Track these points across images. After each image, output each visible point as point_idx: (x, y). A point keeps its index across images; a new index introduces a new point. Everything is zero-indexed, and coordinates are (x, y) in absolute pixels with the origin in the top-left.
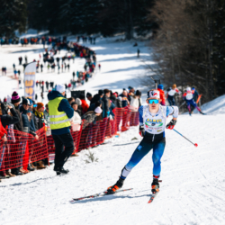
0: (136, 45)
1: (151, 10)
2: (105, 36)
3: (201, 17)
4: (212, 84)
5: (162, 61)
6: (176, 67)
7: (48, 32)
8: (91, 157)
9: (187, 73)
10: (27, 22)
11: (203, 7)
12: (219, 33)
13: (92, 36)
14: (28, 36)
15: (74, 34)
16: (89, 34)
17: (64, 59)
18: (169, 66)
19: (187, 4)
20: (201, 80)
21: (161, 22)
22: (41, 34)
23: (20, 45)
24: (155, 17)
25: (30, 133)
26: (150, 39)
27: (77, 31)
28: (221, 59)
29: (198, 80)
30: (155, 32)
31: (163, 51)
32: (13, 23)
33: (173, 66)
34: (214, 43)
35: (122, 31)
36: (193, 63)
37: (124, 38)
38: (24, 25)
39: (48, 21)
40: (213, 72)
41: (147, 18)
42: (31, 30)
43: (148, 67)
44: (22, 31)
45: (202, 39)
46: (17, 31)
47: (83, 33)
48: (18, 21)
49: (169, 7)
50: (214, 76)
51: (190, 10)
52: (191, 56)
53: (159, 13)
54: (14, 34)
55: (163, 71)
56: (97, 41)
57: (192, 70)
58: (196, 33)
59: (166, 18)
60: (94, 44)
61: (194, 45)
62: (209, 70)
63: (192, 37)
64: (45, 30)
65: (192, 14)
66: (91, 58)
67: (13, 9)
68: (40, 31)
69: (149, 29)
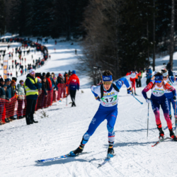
0: (72, 44)
1: (82, 23)
2: (53, 38)
4: (118, 69)
6: (97, 58)
8: (44, 115)
9: (103, 62)
11: (113, 22)
13: (45, 38)
14: (6, 37)
15: (34, 36)
16: (44, 37)
17: (28, 52)
18: (92, 57)
20: (111, 66)
21: (88, 30)
22: (14, 36)
25: (6, 99)
27: (35, 34)
28: (124, 54)
31: (89, 48)
33: (95, 57)
34: (119, 44)
35: (64, 36)
37: (65, 39)
38: (4, 30)
39: (19, 28)
40: (119, 61)
41: (80, 28)
42: (8, 33)
43: (80, 58)
44: (3, 34)
47: (40, 36)
49: (93, 21)
50: (120, 64)
52: (106, 52)
53: (87, 25)
55: (89, 61)
57: (107, 60)
58: (109, 38)
59: (91, 28)
60: (47, 43)
61: (108, 45)
62: (116, 61)
63: (107, 40)
64: (17, 33)
66: (46, 52)
68: (13, 34)
69: (80, 34)
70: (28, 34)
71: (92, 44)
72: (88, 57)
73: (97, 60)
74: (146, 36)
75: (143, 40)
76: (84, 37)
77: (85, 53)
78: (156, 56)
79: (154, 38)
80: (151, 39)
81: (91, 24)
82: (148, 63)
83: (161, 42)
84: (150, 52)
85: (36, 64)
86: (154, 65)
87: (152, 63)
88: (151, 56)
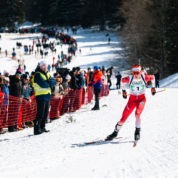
0: (107, 35)
1: (119, 9)
2: (84, 28)
3: (158, 14)
4: (165, 65)
5: (127, 48)
6: (138, 52)
7: (40, 24)
9: (146, 57)
10: (24, 16)
11: (159, 6)
12: (172, 27)
13: (74, 27)
14: (25, 27)
15: (60, 26)
16: (72, 26)
18: (133, 51)
19: (147, 4)
20: (157, 62)
21: (128, 18)
22: (35, 25)
23: (18, 33)
24: (122, 14)
26: (118, 30)
27: (62, 23)
28: (173, 46)
29: (155, 62)
30: (122, 26)
31: (128, 39)
32: (14, 16)
33: (136, 51)
34: (167, 34)
35: (97, 25)
36: (151, 49)
37: (98, 29)
38: (23, 19)
39: (41, 16)
40: (166, 56)
41: (117, 15)
42: (27, 22)
43: (116, 52)
44: (21, 23)
45: (158, 31)
46: (16, 23)
47: (67, 25)
48: (17, 15)
49: (133, 6)
50: (167, 59)
51: (149, 9)
52: (150, 43)
53: (126, 11)
54: (14, 25)
55: (128, 55)
56: (78, 31)
57: (150, 55)
58: (154, 27)
59: (131, 15)
60: (75, 34)
61: (152, 35)
62: (163, 55)
63: (151, 29)
64: (38, 23)
65: (151, 11)
67: (14, 6)
68: (34, 22)
69: (118, 23)
70: (52, 23)
85: (63, 60)
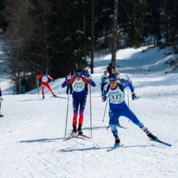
71: (15, 39)
72: (8, 55)
73: (20, 59)
74: (83, 30)
75: (79, 34)
76: (4, 30)
77: (5, 50)
78: (95, 54)
79: (93, 32)
80: (88, 34)
81: (13, 13)
82: (85, 63)
83: (101, 36)
84: (88, 50)
86: (92, 66)
87: (89, 63)
88: (88, 55)
